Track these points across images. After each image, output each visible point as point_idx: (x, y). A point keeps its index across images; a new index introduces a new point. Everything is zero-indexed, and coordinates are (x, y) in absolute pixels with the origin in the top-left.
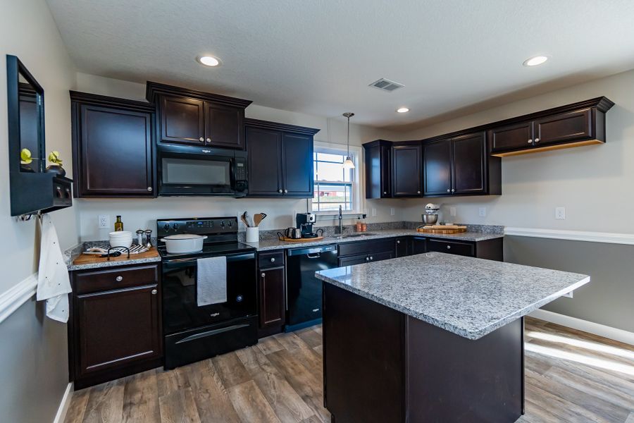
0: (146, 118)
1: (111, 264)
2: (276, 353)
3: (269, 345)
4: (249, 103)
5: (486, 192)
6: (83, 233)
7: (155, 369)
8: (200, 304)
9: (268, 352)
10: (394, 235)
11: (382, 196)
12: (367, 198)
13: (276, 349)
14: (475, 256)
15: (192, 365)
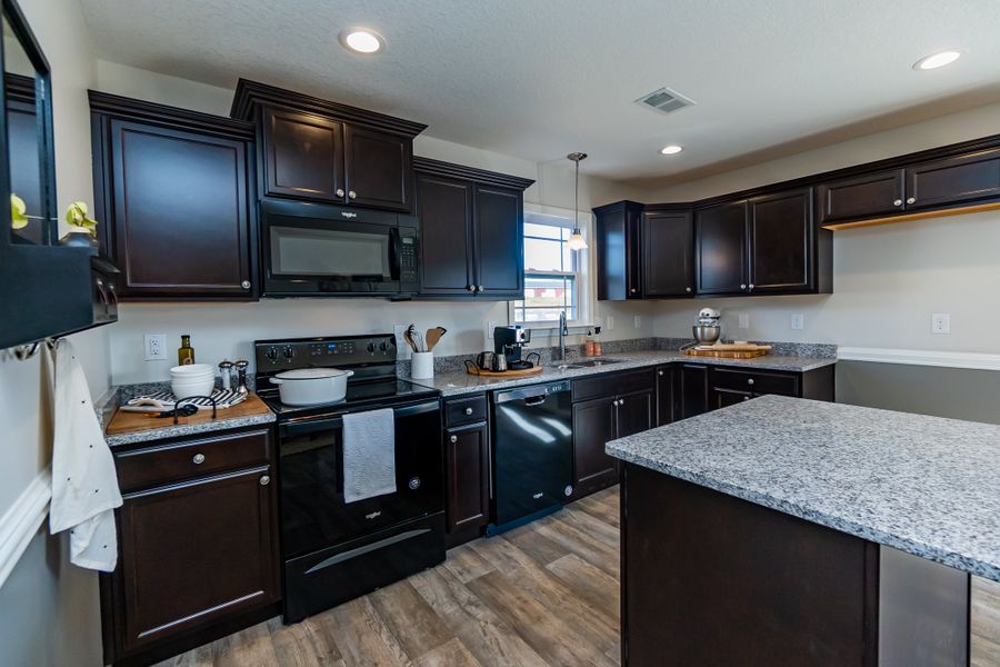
0: (235, 149)
1: (182, 430)
2: (482, 579)
3: (467, 562)
4: (420, 128)
5: (813, 289)
6: (116, 368)
7: (265, 623)
8: (349, 498)
9: (469, 578)
10: (654, 362)
11: (629, 296)
12: (599, 299)
13: (480, 571)
14: (800, 396)
15: (333, 610)
